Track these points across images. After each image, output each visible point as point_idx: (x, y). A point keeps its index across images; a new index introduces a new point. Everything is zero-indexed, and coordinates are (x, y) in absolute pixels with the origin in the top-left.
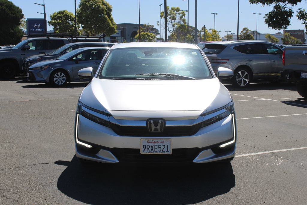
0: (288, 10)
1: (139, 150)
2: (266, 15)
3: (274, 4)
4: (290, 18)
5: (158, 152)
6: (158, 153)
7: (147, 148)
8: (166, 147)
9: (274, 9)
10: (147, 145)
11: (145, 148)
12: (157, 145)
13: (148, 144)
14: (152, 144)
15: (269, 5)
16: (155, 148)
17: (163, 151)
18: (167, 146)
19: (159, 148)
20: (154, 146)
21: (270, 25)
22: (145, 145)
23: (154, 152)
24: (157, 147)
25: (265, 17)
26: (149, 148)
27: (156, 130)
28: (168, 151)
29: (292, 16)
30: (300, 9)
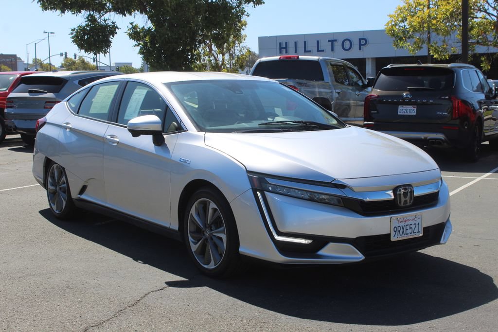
0: (110, 24)
1: (389, 235)
2: (73, 30)
3: (84, 13)
4: (113, 36)
5: (409, 234)
6: (410, 237)
7: (398, 231)
8: (417, 226)
9: (86, 21)
10: (398, 227)
11: (396, 231)
12: (408, 225)
13: (399, 225)
14: (402, 224)
15: (76, 14)
16: (406, 230)
17: (414, 233)
18: (418, 224)
19: (410, 228)
20: (405, 227)
21: (81, 46)
22: (396, 227)
23: (405, 235)
24: (408, 227)
25: (72, 34)
26: (399, 231)
27: (406, 202)
28: (419, 232)
29: (116, 33)
30: (131, 24)
